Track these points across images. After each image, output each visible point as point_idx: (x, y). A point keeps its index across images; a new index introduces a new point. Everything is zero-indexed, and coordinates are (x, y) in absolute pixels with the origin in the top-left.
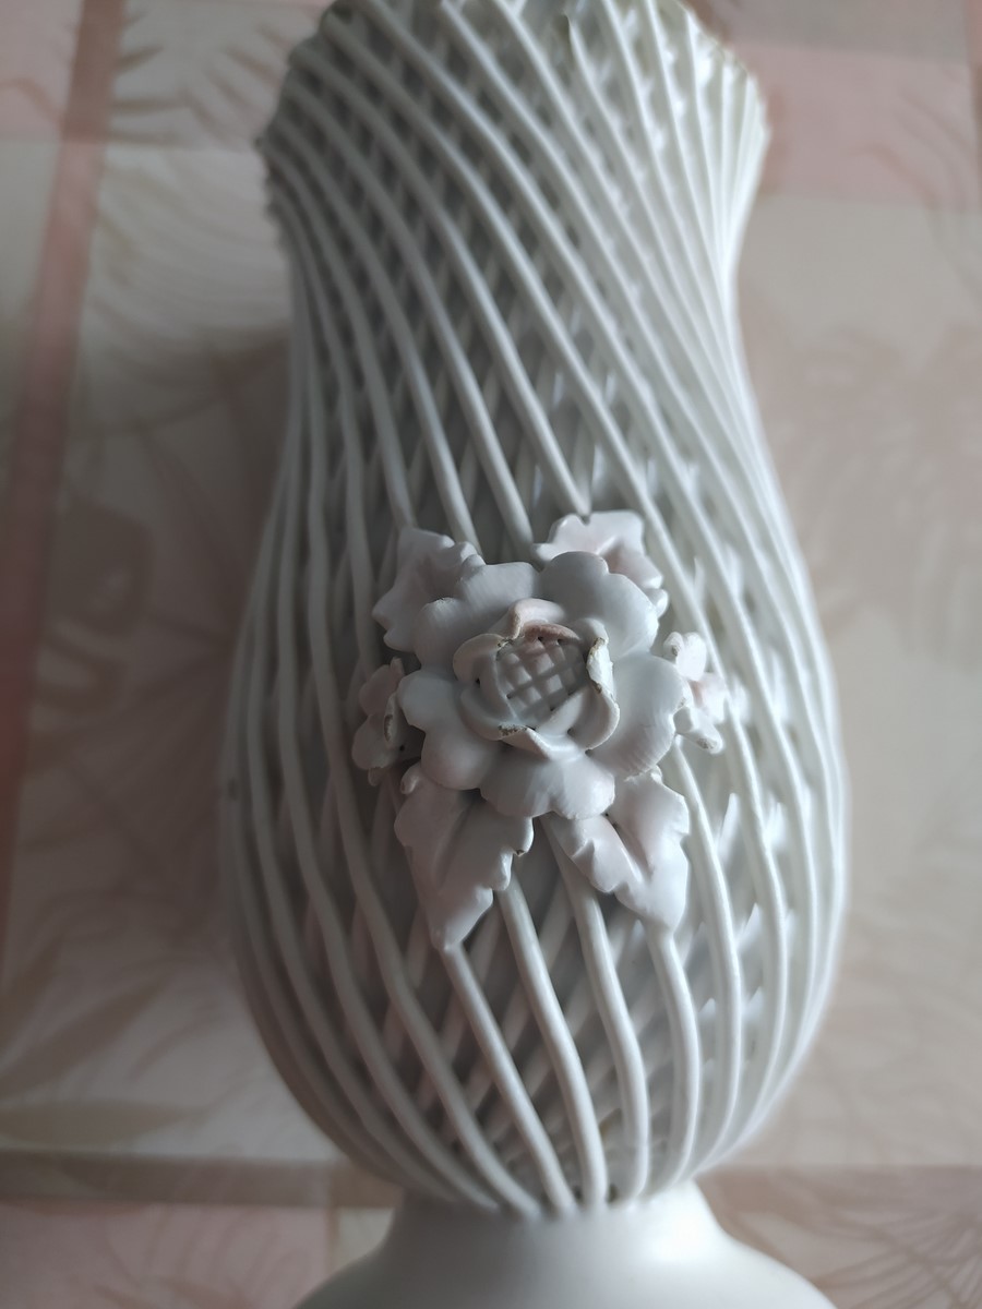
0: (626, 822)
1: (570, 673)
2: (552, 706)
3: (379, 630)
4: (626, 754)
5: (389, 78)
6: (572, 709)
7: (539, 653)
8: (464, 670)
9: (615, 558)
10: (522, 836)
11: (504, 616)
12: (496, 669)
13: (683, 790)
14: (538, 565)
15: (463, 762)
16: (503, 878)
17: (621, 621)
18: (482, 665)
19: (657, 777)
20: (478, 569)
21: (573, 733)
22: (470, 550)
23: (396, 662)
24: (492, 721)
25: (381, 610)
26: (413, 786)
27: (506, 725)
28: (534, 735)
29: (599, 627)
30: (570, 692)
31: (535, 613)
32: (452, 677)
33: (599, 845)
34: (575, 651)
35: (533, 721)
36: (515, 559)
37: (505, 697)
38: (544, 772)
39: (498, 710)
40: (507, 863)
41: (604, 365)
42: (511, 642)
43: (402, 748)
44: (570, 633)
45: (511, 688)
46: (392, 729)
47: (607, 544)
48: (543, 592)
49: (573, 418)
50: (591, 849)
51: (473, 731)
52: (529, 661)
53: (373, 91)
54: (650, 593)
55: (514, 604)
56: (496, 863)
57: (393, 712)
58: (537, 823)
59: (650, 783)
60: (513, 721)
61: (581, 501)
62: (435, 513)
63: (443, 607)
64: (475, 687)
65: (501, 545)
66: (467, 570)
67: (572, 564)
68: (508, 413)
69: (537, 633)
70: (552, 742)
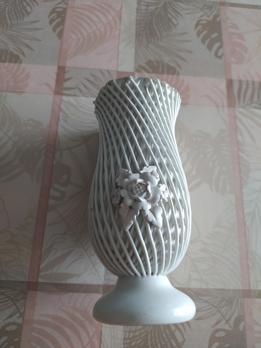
0: (153, 211)
1: (144, 189)
2: (142, 194)
3: (116, 183)
4: (153, 201)
5: (117, 95)
6: (145, 194)
7: (140, 186)
8: (129, 189)
9: (152, 173)
10: (138, 213)
11: (135, 181)
12: (134, 188)
13: (162, 207)
14: (140, 174)
15: (129, 202)
16: (135, 219)
17: (152, 182)
18: (132, 188)
19: (158, 205)
20: (131, 174)
21: (145, 198)
22: (130, 172)
23: (119, 188)
24: (134, 196)
25: (117, 180)
26: (122, 206)
27: (135, 196)
28: (139, 198)
29: (149, 183)
30: (144, 192)
31: (140, 181)
32: (128, 190)
33: (149, 214)
34: (145, 186)
35: (139, 196)
36: (137, 173)
37: (135, 192)
38: (141, 203)
39: (134, 194)
40: (135, 217)
41: (151, 143)
42: (136, 185)
43: (120, 200)
44: (145, 184)
45: (136, 191)
46: (119, 197)
47: (151, 171)
48: (141, 178)
49: (146, 151)
50: (148, 215)
51: (131, 198)
52: (139, 187)
53: (115, 97)
54: (157, 178)
55: (137, 179)
56: (134, 217)
57: (119, 195)
58: (140, 211)
59: (156, 206)
60: (136, 196)
61: (147, 164)
62: (125, 166)
63: (126, 180)
64: (131, 191)
65: (135, 171)
66: (130, 174)
67: (145, 174)
68: (136, 150)
69: (140, 183)
70: (142, 199)
